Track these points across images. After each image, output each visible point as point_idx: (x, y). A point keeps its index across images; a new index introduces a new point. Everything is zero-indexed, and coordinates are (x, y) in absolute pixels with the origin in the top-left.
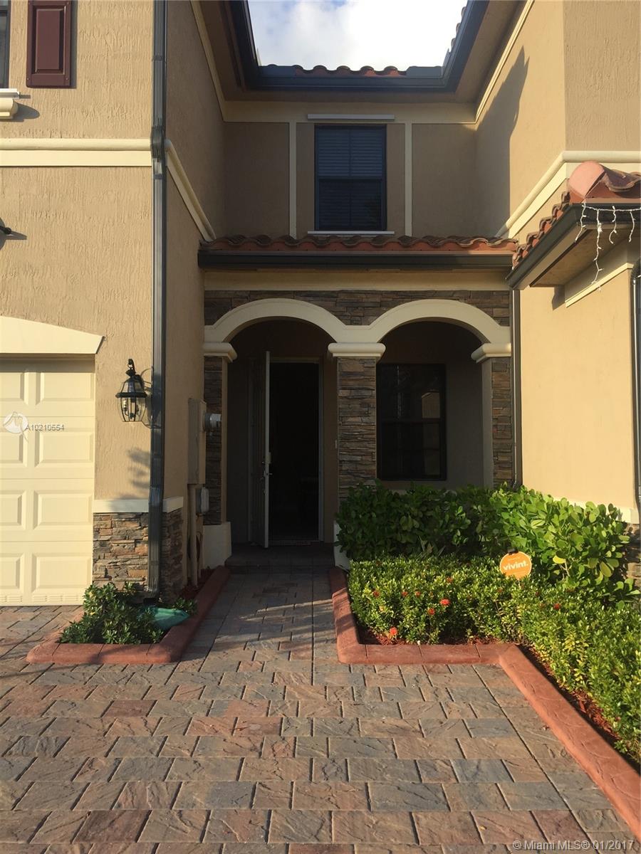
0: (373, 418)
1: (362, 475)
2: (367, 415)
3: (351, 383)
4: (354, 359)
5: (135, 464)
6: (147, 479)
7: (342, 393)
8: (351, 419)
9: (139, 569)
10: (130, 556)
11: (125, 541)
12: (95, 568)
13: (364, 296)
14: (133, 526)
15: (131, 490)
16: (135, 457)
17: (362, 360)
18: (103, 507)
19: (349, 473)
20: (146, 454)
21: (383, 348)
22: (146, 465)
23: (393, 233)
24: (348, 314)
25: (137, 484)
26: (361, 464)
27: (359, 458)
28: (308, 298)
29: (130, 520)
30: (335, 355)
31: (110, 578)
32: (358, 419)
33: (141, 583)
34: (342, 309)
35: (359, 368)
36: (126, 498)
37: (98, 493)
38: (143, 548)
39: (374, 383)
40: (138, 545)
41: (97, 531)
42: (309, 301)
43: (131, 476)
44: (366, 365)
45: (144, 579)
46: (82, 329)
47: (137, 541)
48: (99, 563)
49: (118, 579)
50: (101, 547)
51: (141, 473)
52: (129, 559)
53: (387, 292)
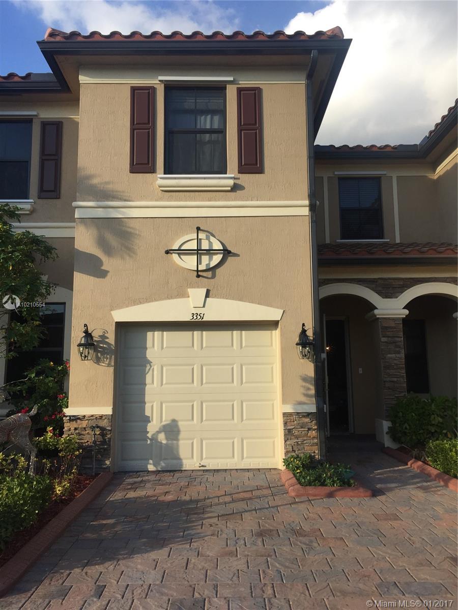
0: (403, 355)
1: (398, 390)
2: (399, 353)
3: (388, 333)
4: (389, 319)
5: (304, 384)
6: (313, 392)
7: (383, 339)
8: (389, 355)
9: (311, 446)
10: (305, 438)
11: (303, 429)
12: (286, 445)
13: (392, 281)
14: (307, 420)
15: (303, 399)
16: (305, 379)
17: (393, 319)
18: (289, 409)
19: (389, 389)
20: (311, 378)
21: (407, 312)
22: (311, 384)
23: (389, 240)
24: (384, 292)
25: (306, 395)
26: (397, 383)
27: (395, 379)
28: (359, 283)
29: (304, 416)
30: (378, 316)
31: (295, 451)
32: (393, 355)
33: (313, 454)
34: (380, 289)
35: (392, 324)
36: (300, 403)
37: (284, 401)
38: (314, 433)
39: (402, 333)
40: (309, 431)
41: (285, 424)
42: (360, 285)
43: (302, 390)
44: (396, 322)
45: (314, 452)
46: (271, 306)
47: (309, 429)
48: (288, 443)
49: (300, 452)
50: (288, 433)
51: (309, 389)
52: (305, 440)
53: (406, 279)
